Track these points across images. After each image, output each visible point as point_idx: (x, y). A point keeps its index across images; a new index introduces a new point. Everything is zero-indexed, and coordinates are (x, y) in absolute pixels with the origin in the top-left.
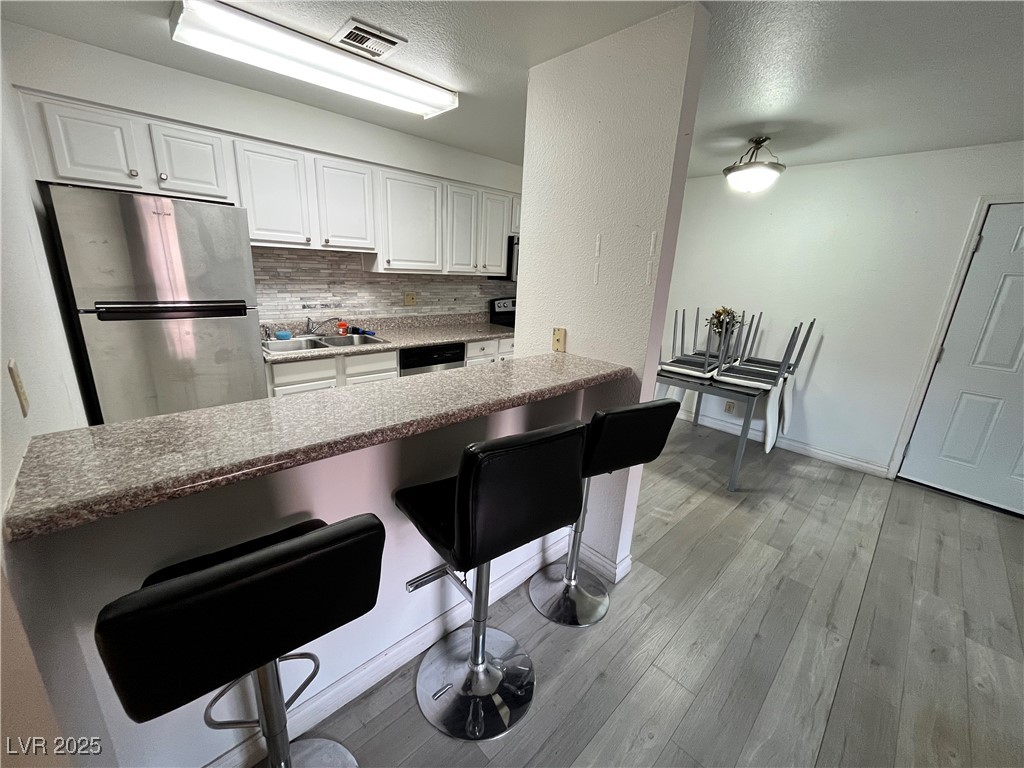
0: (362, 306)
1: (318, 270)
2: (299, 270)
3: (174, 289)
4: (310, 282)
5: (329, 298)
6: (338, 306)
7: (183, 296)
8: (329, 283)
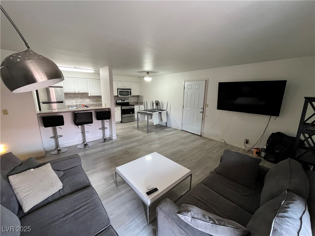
1: (79, 96)
2: (75, 96)
3: (54, 100)
4: (77, 98)
5: (81, 101)
6: (83, 102)
7: (55, 101)
8: (81, 98)
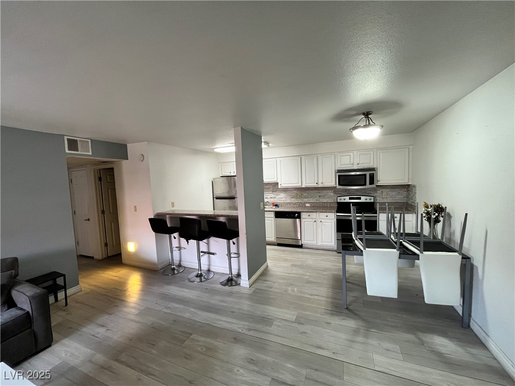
0: (282, 198)
4: (267, 191)
5: (272, 196)
6: (274, 198)
8: (272, 191)
